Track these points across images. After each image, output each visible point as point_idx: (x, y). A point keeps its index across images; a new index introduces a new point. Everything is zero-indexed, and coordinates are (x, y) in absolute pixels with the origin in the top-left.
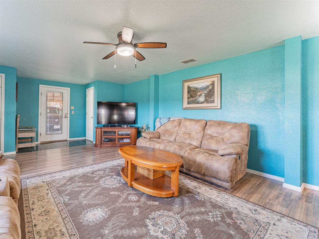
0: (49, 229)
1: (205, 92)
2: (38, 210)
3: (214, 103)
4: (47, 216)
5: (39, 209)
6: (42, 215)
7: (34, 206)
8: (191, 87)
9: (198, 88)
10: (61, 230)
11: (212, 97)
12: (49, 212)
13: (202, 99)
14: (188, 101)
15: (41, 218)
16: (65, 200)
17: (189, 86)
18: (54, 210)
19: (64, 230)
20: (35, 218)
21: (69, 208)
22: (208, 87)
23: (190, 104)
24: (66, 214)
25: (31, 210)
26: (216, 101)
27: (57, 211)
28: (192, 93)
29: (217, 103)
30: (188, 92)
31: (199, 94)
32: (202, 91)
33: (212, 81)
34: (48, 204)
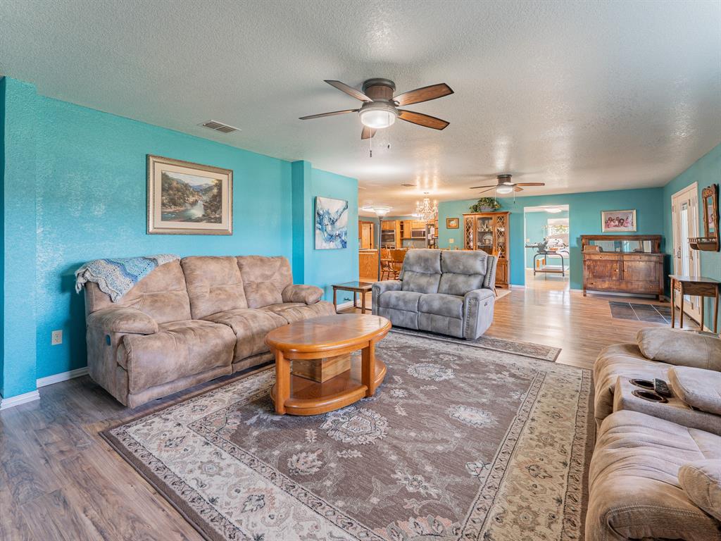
0: (545, 446)
1: (205, 198)
2: (548, 490)
3: (221, 222)
4: (538, 464)
5: (544, 490)
6: (545, 472)
7: (554, 507)
8: (173, 180)
9: (191, 187)
10: (531, 433)
11: (218, 212)
12: (529, 468)
13: (198, 212)
14: (162, 213)
15: (550, 468)
16: (480, 466)
17: (168, 174)
18: (519, 465)
19: (526, 430)
20: (561, 476)
21: (490, 447)
22: (210, 188)
23: (169, 220)
24: (499, 457)
25: (563, 501)
26: (223, 219)
27: (516, 457)
28: (175, 195)
29: (226, 224)
30: (163, 190)
31: (191, 199)
32: (198, 195)
33: (218, 180)
34: (520, 484)
